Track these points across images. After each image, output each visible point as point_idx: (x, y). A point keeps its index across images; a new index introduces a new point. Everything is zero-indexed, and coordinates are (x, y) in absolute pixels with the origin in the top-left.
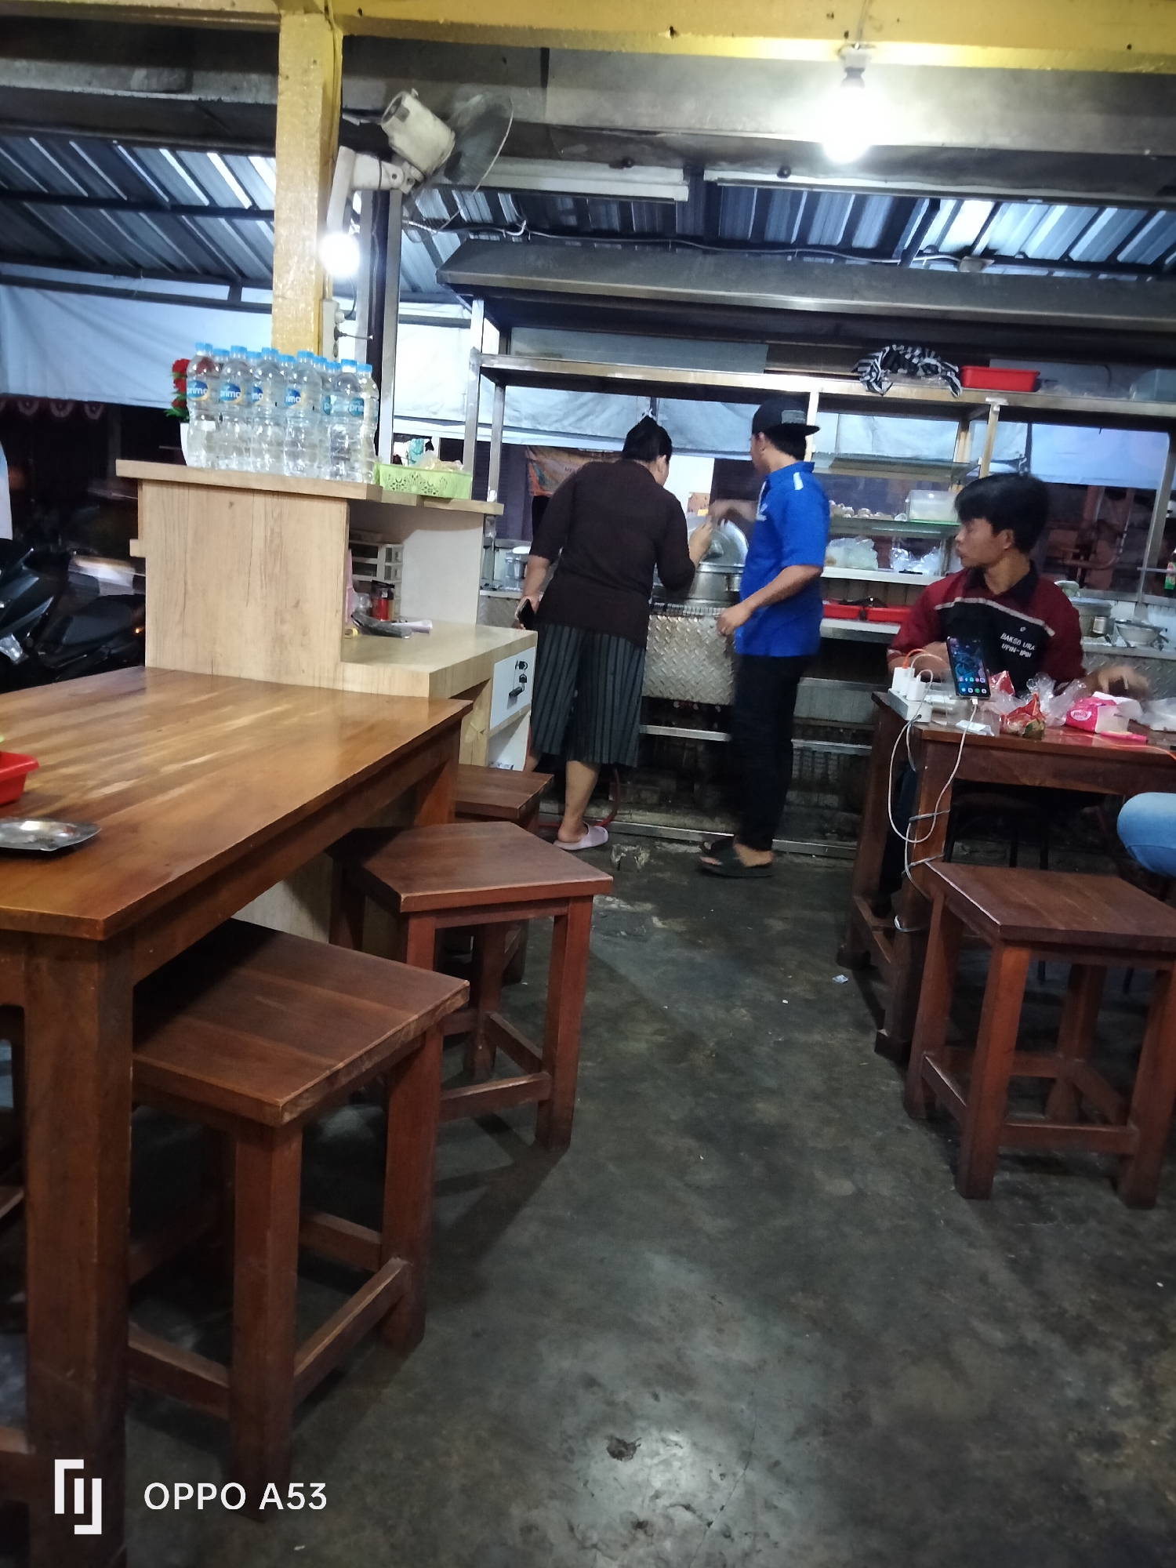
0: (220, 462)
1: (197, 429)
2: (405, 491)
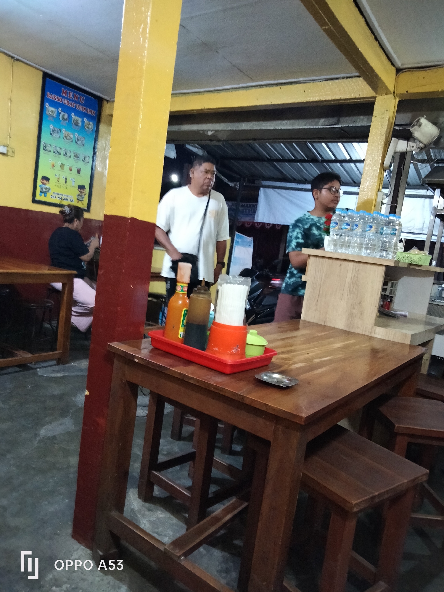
2: (403, 261)
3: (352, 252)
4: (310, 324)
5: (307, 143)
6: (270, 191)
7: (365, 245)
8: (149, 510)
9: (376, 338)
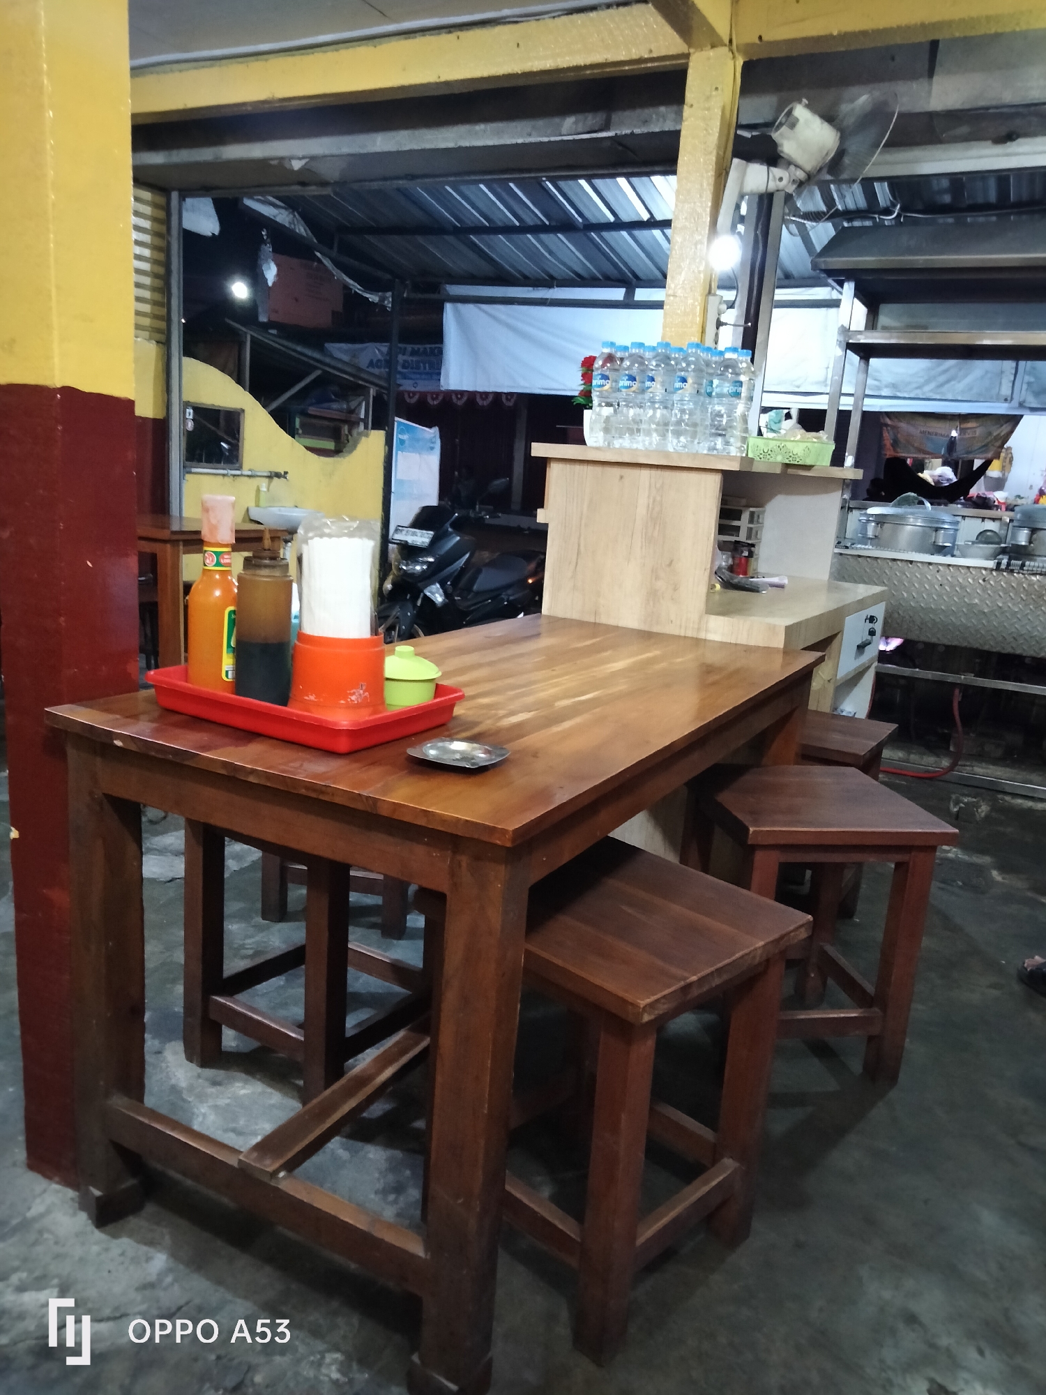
0: (615, 442)
1: (599, 414)
2: (771, 460)
3: (644, 445)
4: (560, 624)
5: (544, 181)
6: (469, 310)
7: (672, 426)
8: (215, 1083)
9: (710, 641)
